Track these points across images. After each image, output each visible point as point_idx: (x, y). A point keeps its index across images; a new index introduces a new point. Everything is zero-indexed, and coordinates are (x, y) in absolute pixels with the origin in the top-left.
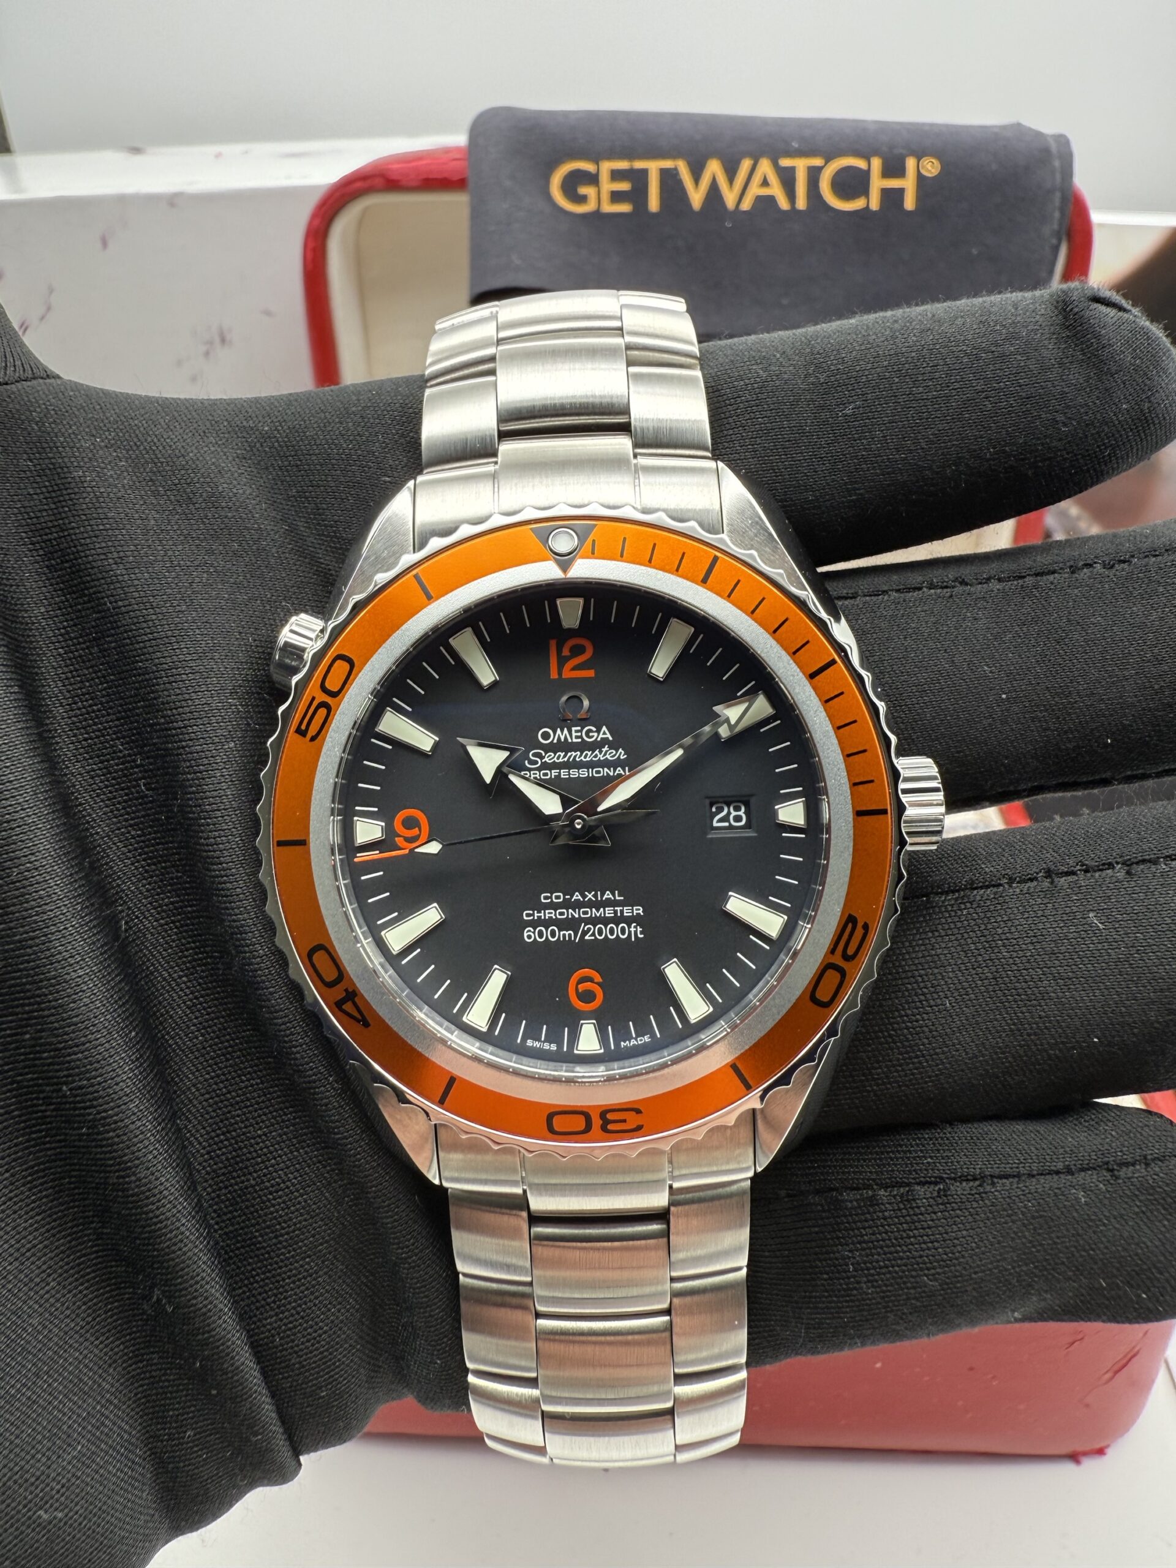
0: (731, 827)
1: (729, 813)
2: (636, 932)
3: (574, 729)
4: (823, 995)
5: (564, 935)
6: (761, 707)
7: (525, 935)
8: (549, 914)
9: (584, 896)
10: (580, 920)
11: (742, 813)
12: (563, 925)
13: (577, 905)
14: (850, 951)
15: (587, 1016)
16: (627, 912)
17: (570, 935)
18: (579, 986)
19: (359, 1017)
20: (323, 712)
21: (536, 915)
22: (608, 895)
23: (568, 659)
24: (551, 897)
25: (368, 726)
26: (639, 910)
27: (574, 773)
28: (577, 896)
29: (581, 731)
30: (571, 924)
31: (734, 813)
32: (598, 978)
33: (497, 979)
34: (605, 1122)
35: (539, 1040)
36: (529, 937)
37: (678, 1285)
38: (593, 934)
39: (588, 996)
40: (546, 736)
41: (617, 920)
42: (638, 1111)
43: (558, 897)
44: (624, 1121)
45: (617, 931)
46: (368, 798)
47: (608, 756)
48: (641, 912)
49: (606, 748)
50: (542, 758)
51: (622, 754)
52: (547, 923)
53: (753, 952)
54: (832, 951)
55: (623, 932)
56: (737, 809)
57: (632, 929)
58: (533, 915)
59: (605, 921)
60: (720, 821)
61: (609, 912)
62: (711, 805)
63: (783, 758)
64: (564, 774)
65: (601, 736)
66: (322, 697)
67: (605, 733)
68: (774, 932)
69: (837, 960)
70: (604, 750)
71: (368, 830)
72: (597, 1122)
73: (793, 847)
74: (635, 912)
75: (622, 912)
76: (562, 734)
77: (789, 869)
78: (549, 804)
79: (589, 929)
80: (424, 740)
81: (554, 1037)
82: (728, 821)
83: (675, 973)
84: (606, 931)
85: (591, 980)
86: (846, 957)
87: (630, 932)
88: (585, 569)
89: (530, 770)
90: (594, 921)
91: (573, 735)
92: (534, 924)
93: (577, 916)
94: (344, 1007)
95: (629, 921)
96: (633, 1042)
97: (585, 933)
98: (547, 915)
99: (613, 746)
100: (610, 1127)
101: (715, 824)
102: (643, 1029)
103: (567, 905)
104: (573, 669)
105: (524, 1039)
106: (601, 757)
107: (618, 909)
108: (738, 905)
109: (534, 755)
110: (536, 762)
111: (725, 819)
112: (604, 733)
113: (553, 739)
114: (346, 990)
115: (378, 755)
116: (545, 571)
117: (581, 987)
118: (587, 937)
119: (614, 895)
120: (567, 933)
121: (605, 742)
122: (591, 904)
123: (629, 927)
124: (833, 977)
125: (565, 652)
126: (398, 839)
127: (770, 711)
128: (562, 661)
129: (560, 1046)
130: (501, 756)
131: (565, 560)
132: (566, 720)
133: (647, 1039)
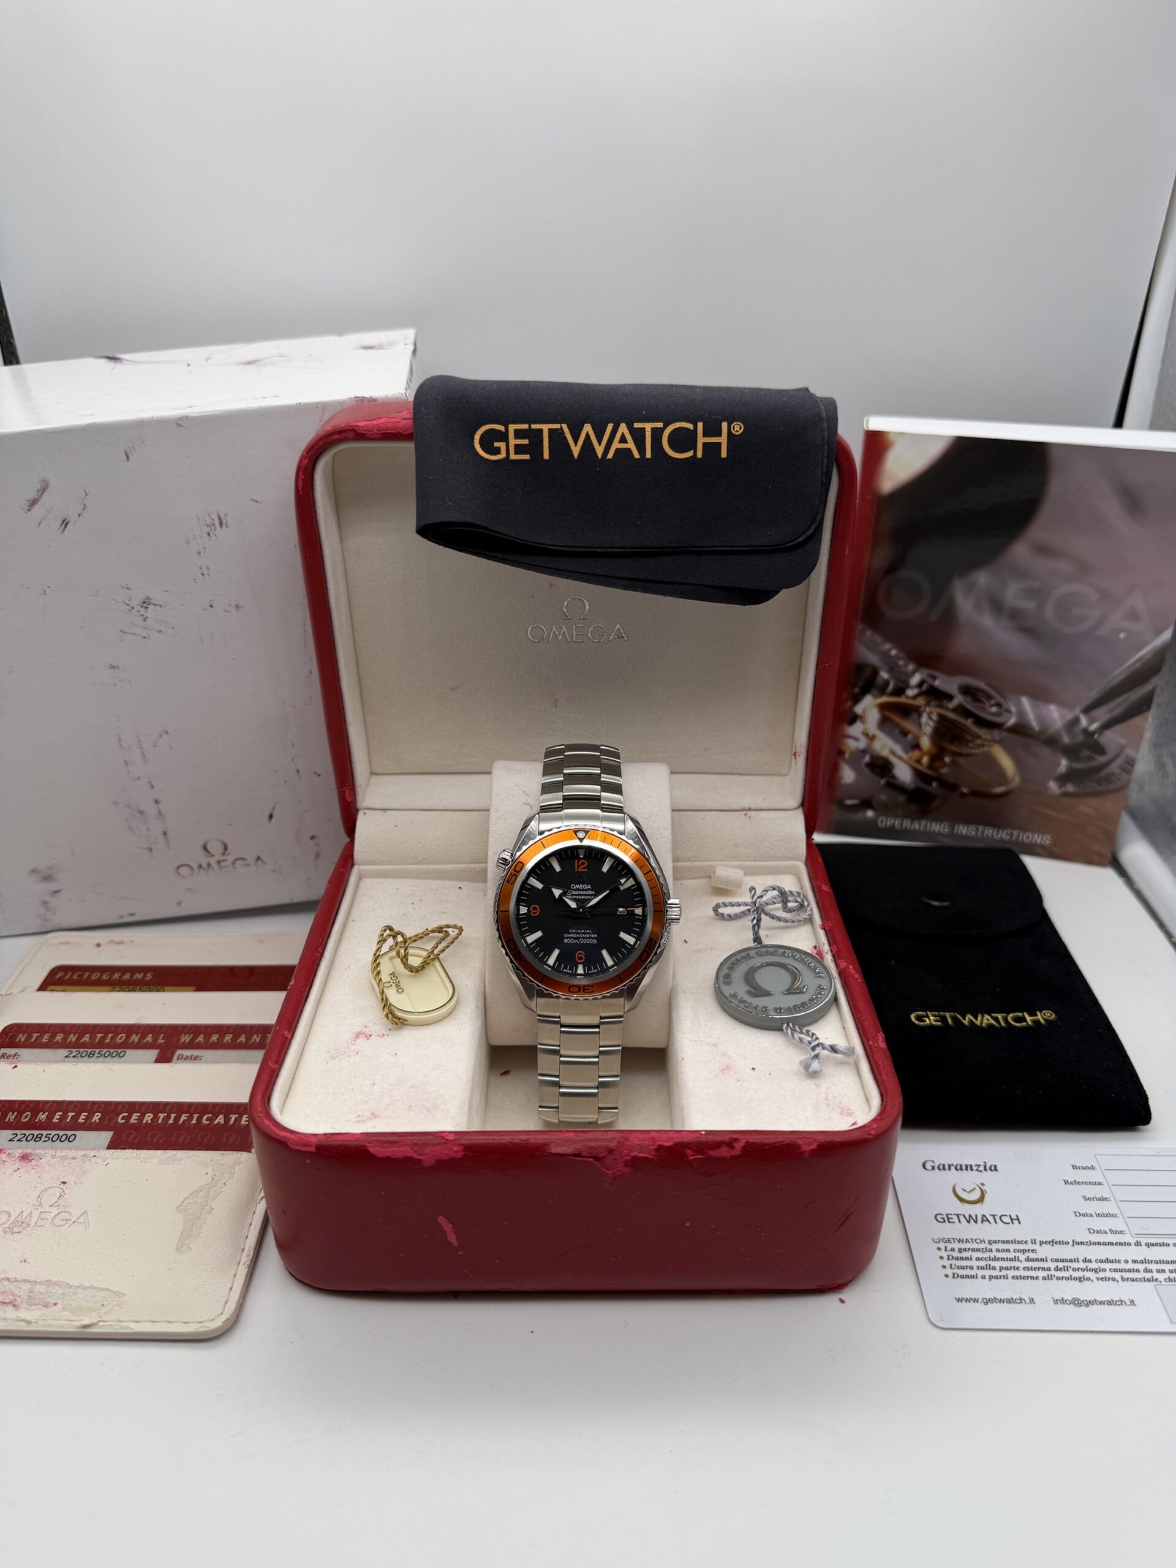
0: (622, 914)
4: (643, 959)
6: (631, 882)
8: (572, 935)
9: (581, 931)
10: (580, 938)
11: (625, 911)
12: (575, 939)
13: (579, 933)
14: (651, 947)
15: (581, 963)
16: (593, 936)
19: (520, 958)
20: (514, 877)
21: (568, 935)
22: (588, 931)
23: (580, 866)
24: (572, 931)
25: (525, 882)
26: (596, 936)
27: (580, 897)
28: (579, 931)
30: (578, 939)
31: (623, 911)
32: (584, 954)
33: (556, 952)
34: (584, 989)
36: (566, 941)
37: (601, 1049)
39: (580, 958)
40: (573, 886)
41: (590, 938)
42: (593, 987)
43: (574, 931)
44: (588, 989)
45: (590, 941)
46: (523, 901)
47: (589, 893)
50: (572, 892)
51: (593, 893)
52: (571, 938)
53: (626, 948)
54: (646, 947)
56: (624, 909)
59: (587, 938)
61: (588, 936)
62: (617, 908)
63: (637, 896)
64: (577, 897)
65: (587, 887)
66: (515, 873)
67: (589, 887)
68: (632, 943)
69: (647, 949)
70: (589, 891)
71: (523, 910)
72: (582, 989)
73: (638, 920)
76: (577, 886)
77: (637, 926)
78: (573, 905)
80: (540, 886)
81: (571, 969)
83: (604, 953)
84: (587, 941)
85: (582, 954)
86: (649, 949)
87: (593, 941)
88: (587, 842)
89: (568, 896)
90: (584, 938)
91: (581, 887)
92: (567, 938)
93: (579, 936)
94: (516, 956)
95: (593, 938)
96: (593, 971)
99: (591, 890)
101: (618, 912)
102: (595, 968)
103: (576, 933)
104: (582, 868)
105: (563, 969)
106: (587, 893)
107: (590, 935)
108: (623, 935)
109: (570, 892)
110: (570, 894)
113: (575, 887)
114: (517, 951)
115: (527, 889)
116: (576, 842)
117: (579, 956)
118: (581, 942)
120: (576, 941)
121: (589, 889)
122: (583, 933)
124: (646, 954)
125: (580, 864)
126: (532, 913)
127: (634, 883)
128: (579, 866)
129: (572, 972)
130: (561, 891)
131: (581, 840)
132: (579, 883)
133: (596, 970)
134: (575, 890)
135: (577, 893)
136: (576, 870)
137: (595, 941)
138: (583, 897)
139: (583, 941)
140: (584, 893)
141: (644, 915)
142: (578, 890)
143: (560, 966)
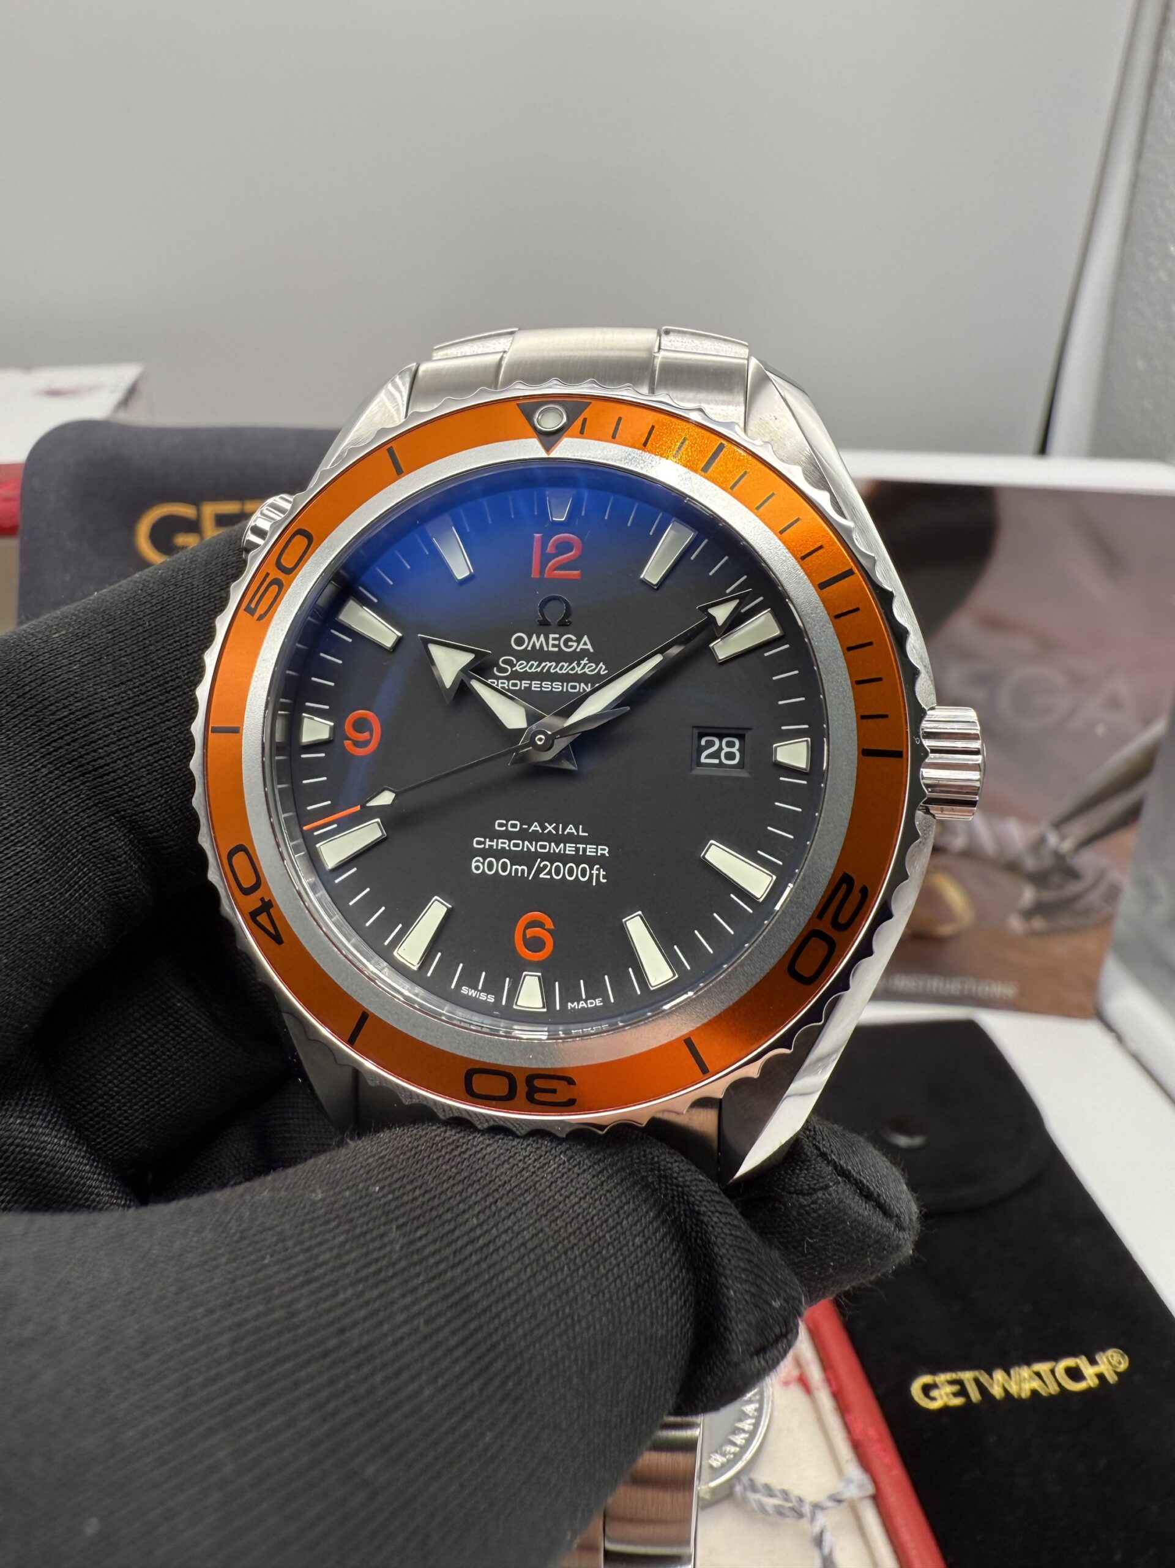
0: (721, 764)
1: (720, 749)
2: (598, 876)
3: (551, 636)
4: (805, 968)
5: (516, 870)
7: (474, 865)
8: (502, 844)
9: (544, 828)
10: (537, 855)
11: (735, 750)
12: (517, 858)
13: (535, 837)
14: (843, 919)
15: (533, 966)
16: (590, 850)
17: (523, 870)
18: (528, 931)
19: (272, 931)
20: (274, 590)
21: (488, 843)
22: (571, 829)
23: (552, 556)
24: (506, 825)
25: (324, 613)
26: (604, 850)
27: (547, 686)
28: (536, 827)
29: (559, 639)
30: (527, 859)
31: (726, 749)
32: (550, 925)
33: (436, 912)
34: (531, 1090)
35: (476, 989)
36: (477, 868)
38: (549, 873)
39: (535, 945)
40: (520, 641)
41: (578, 859)
42: (571, 1082)
43: (514, 825)
44: (554, 1091)
45: (578, 872)
46: (320, 694)
47: (586, 670)
48: (606, 852)
49: (585, 661)
50: (512, 665)
51: (596, 667)
52: (499, 854)
53: (732, 914)
54: (820, 913)
55: (584, 874)
56: (731, 745)
57: (595, 872)
58: (484, 843)
59: (564, 859)
60: (708, 757)
61: (570, 849)
62: (701, 736)
63: (787, 688)
64: (535, 685)
65: (581, 646)
66: (276, 574)
68: (760, 893)
69: (825, 926)
70: (583, 662)
71: (315, 729)
72: (522, 1088)
73: (791, 794)
74: (600, 852)
75: (585, 850)
76: (538, 641)
77: (783, 820)
78: (513, 717)
79: (545, 866)
80: (386, 635)
81: (493, 987)
82: (719, 757)
83: (636, 927)
84: (564, 871)
85: (541, 925)
86: (836, 925)
87: (591, 875)
88: (571, 449)
89: (498, 678)
90: (552, 858)
91: (550, 642)
92: (485, 853)
93: (533, 849)
94: (259, 918)
95: (591, 861)
96: (582, 1004)
97: (540, 870)
98: (500, 845)
99: (594, 658)
100: (537, 1096)
101: (703, 760)
102: (596, 990)
103: (523, 835)
104: (557, 568)
105: (459, 985)
106: (579, 670)
107: (581, 846)
108: (718, 855)
109: (504, 662)
110: (506, 670)
111: (716, 755)
112: (585, 644)
113: (527, 645)
114: (262, 899)
116: (530, 449)
117: (530, 933)
118: (541, 876)
119: (577, 830)
120: (520, 868)
121: (584, 653)
122: (549, 838)
123: (591, 869)
125: (550, 549)
126: (347, 743)
127: (776, 632)
128: (546, 558)
129: (499, 998)
130: (466, 658)
131: (549, 438)
132: (543, 626)
133: (598, 1002)
134: (526, 656)
135: (533, 667)
136: (535, 574)
137: (598, 874)
138: (557, 687)
139: (549, 872)
140: (565, 668)
141: (815, 772)
142: (539, 655)
143: (444, 971)
